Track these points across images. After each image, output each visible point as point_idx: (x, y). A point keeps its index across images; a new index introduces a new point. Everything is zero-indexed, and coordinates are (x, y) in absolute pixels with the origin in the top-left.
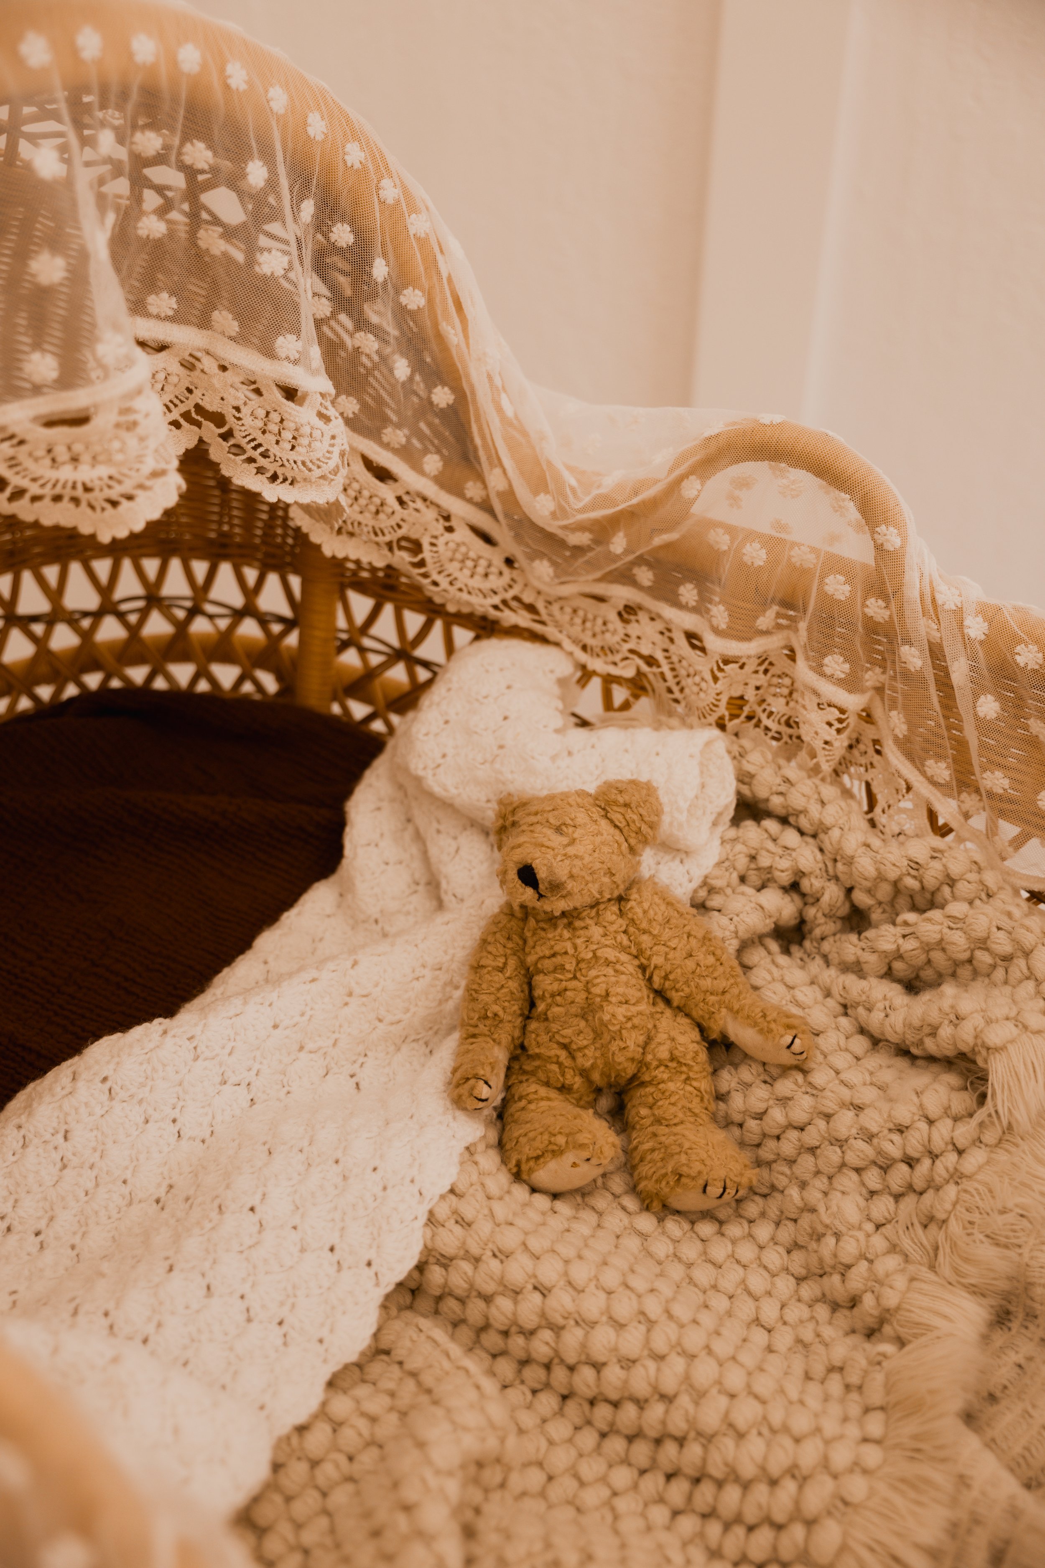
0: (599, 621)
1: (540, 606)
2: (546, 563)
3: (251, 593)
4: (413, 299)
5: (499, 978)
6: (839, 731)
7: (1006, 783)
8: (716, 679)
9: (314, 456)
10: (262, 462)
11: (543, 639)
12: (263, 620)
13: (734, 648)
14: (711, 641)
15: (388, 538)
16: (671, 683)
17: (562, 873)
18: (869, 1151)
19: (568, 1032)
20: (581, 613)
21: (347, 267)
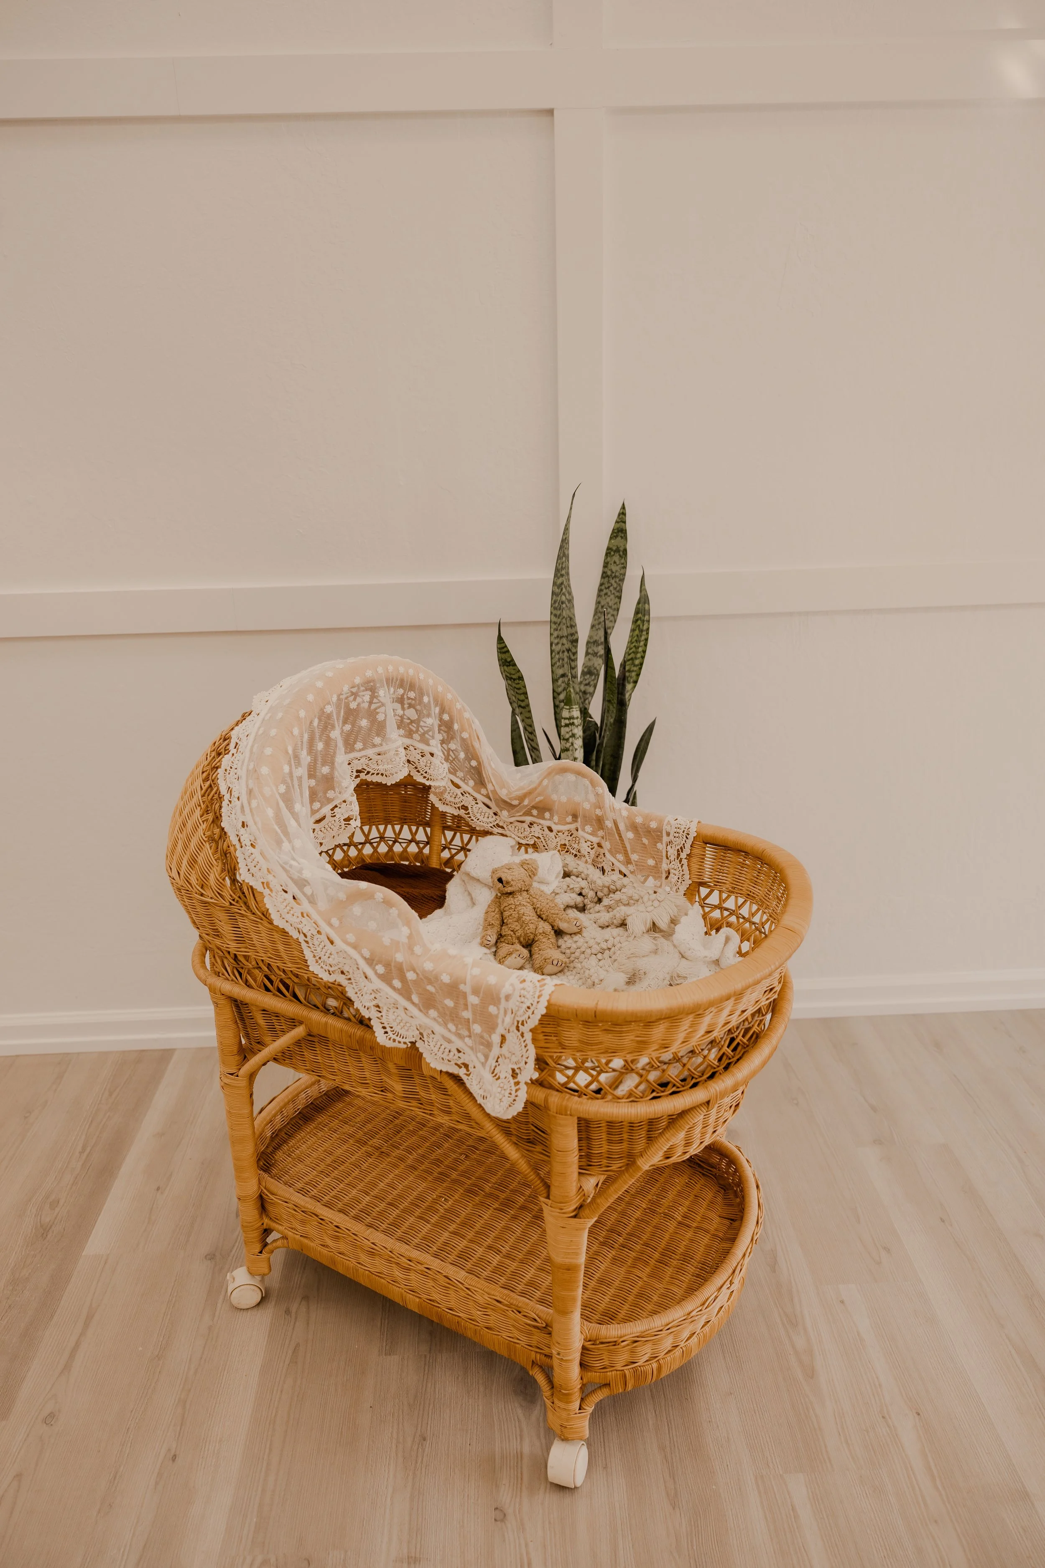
0: (523, 829)
1: (505, 826)
2: (506, 811)
3: (414, 834)
4: (465, 735)
5: (493, 914)
6: (592, 849)
7: (638, 857)
8: (556, 838)
9: (439, 773)
10: (425, 775)
11: (506, 836)
12: (417, 843)
13: (560, 828)
14: (554, 827)
15: (458, 806)
16: (545, 844)
17: (510, 878)
18: (598, 948)
19: (513, 926)
20: (517, 827)
21: (446, 730)
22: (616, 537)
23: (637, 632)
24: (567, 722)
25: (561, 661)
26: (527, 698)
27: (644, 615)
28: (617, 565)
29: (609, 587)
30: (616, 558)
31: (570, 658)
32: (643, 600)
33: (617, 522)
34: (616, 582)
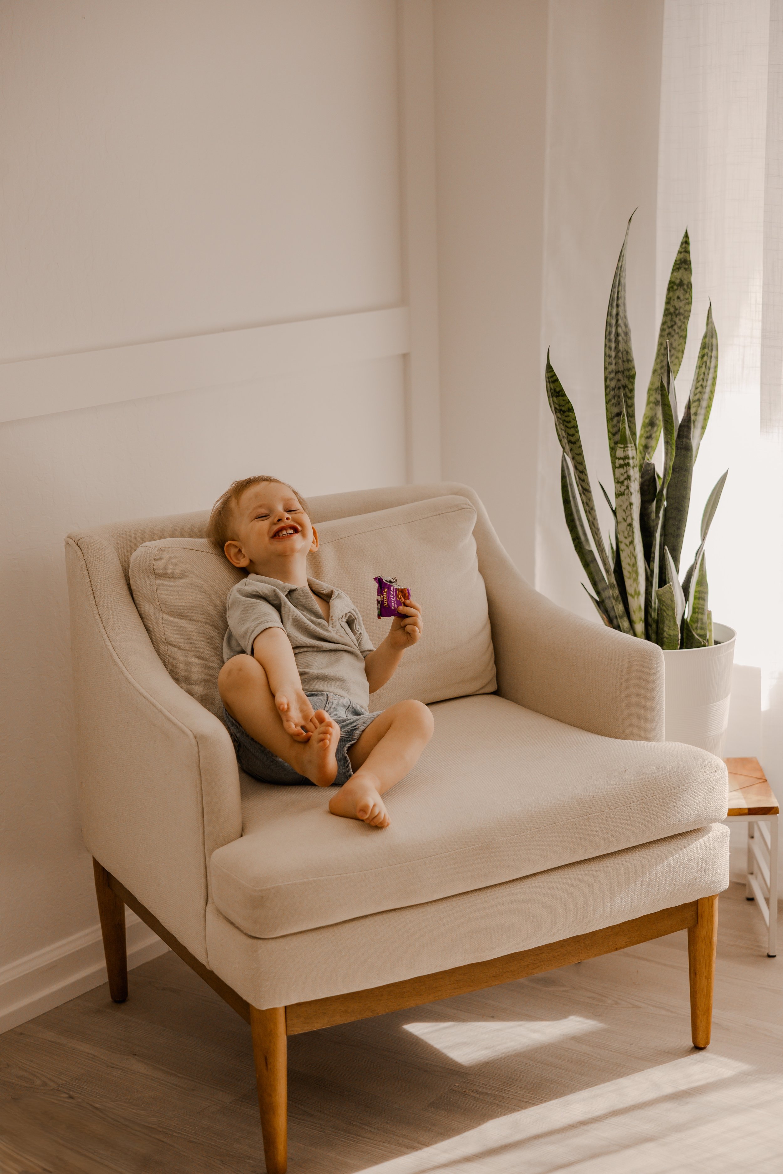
22: (679, 269)
24: (622, 462)
25: (616, 399)
26: (577, 432)
27: (711, 351)
28: (681, 301)
29: (672, 326)
30: (680, 293)
31: (625, 395)
32: (709, 335)
33: (680, 252)
34: (680, 320)
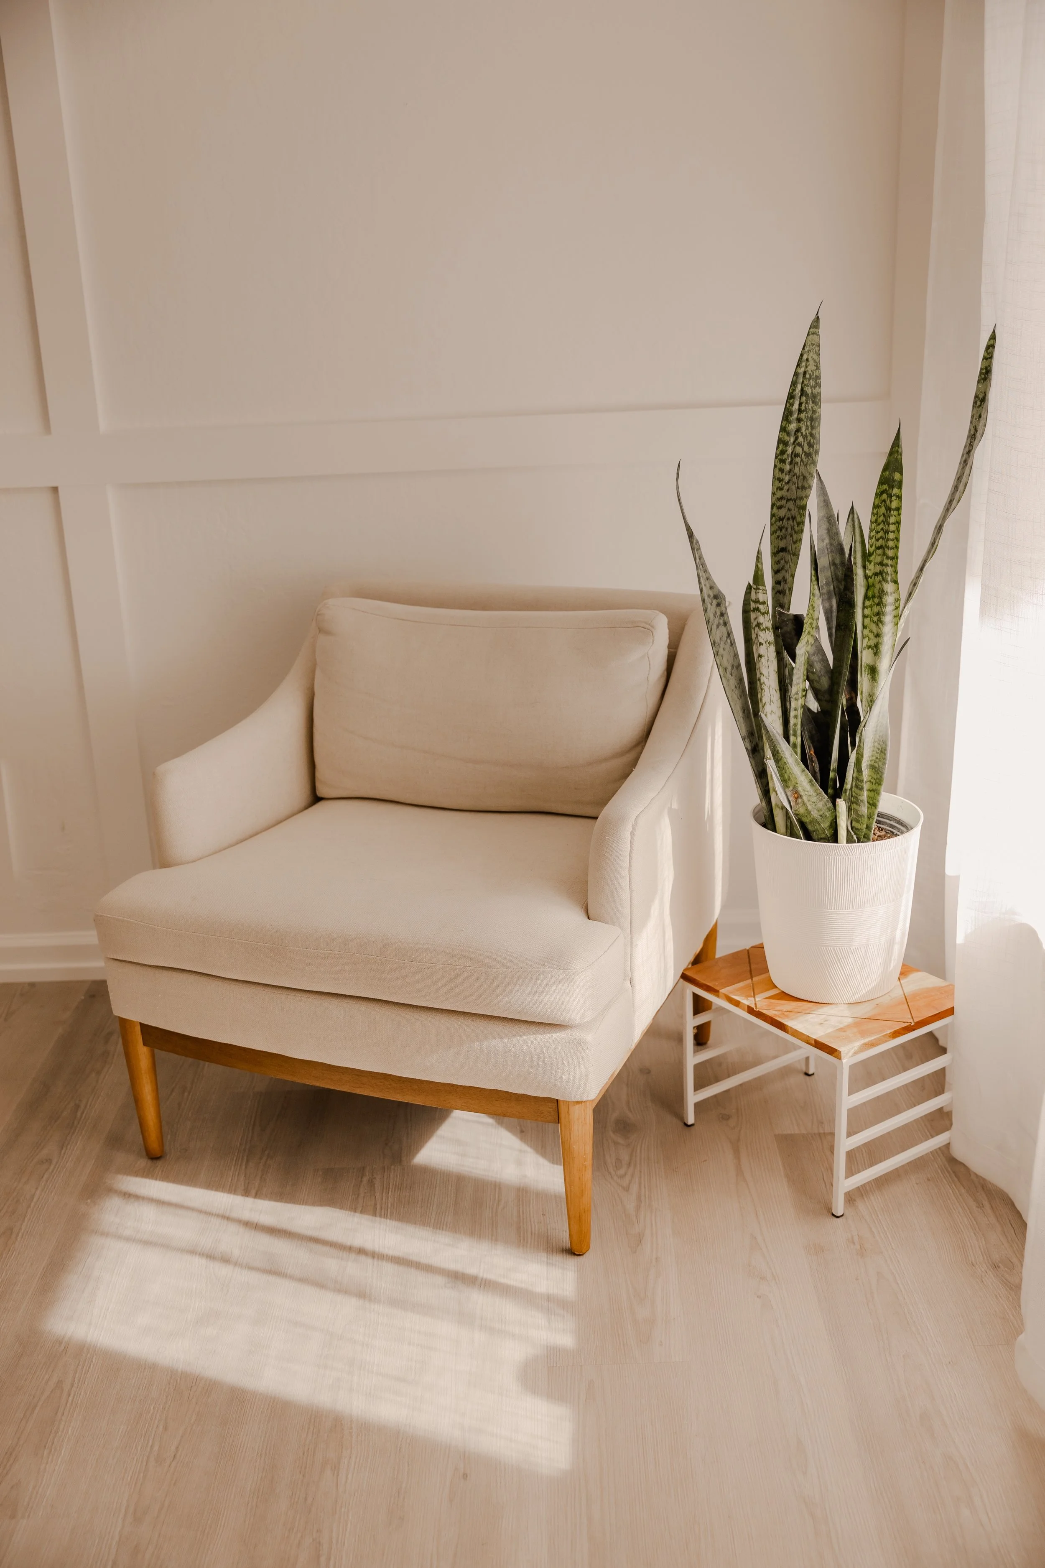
23: (883, 510)
27: (892, 488)
